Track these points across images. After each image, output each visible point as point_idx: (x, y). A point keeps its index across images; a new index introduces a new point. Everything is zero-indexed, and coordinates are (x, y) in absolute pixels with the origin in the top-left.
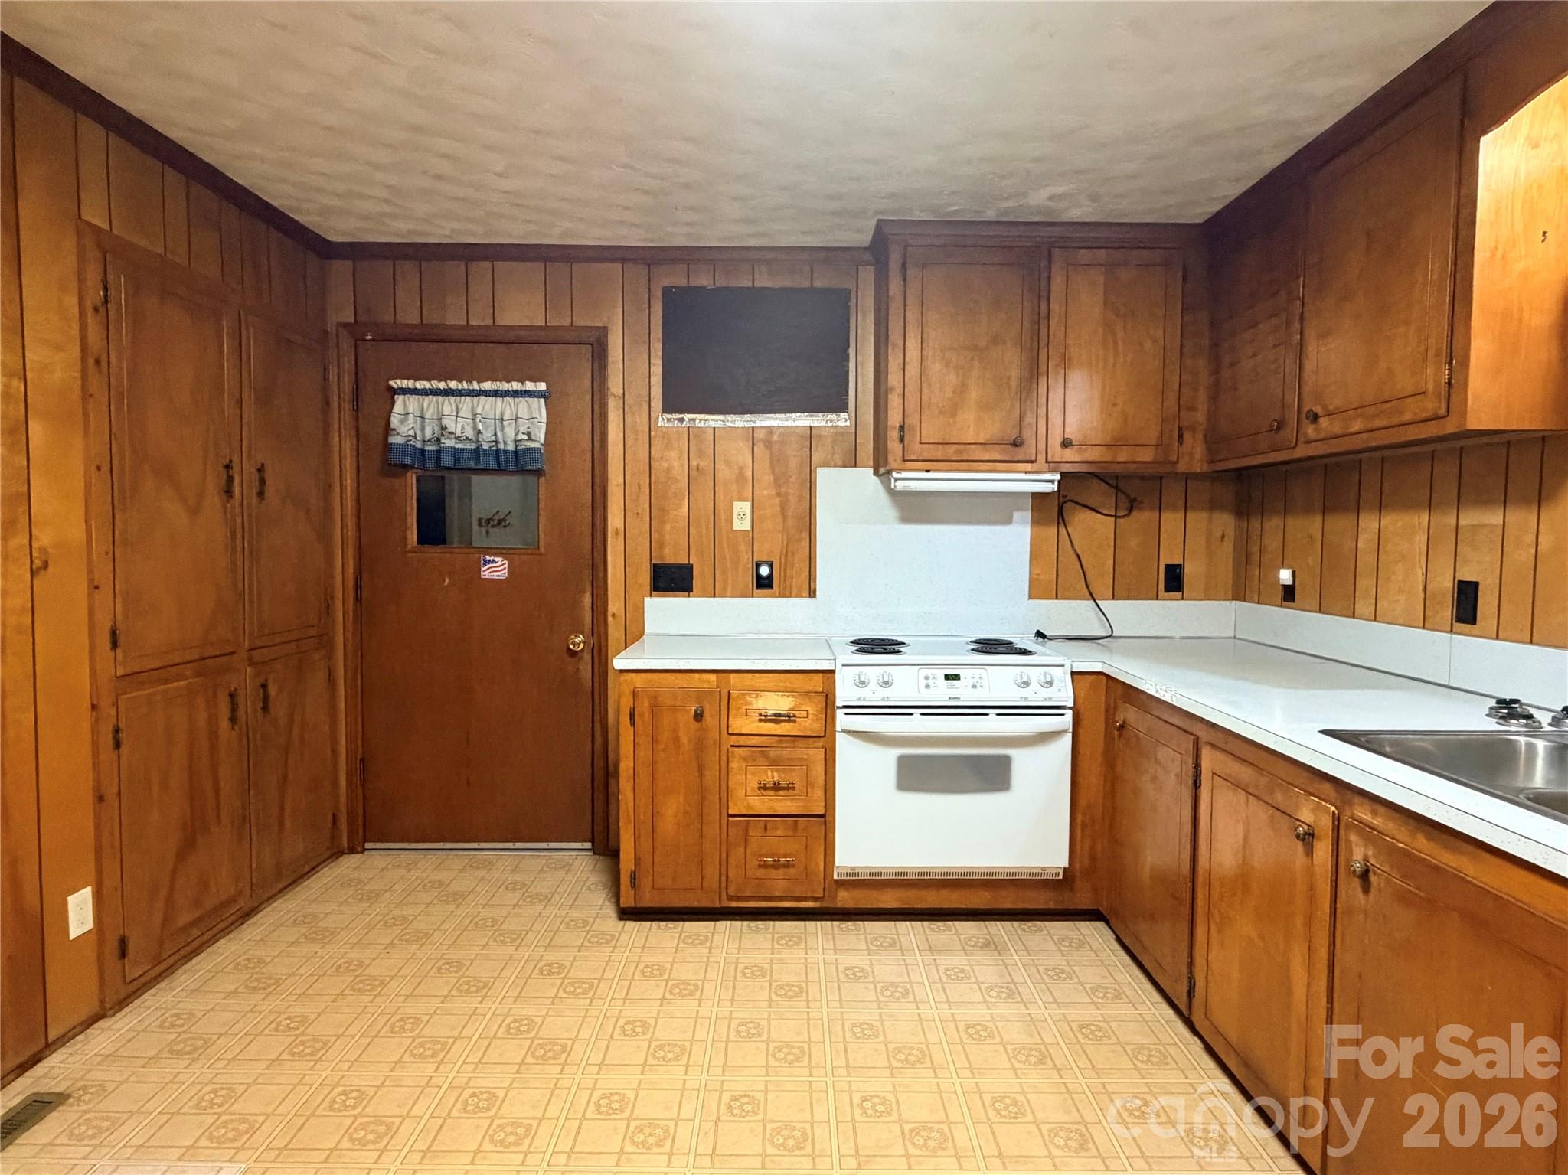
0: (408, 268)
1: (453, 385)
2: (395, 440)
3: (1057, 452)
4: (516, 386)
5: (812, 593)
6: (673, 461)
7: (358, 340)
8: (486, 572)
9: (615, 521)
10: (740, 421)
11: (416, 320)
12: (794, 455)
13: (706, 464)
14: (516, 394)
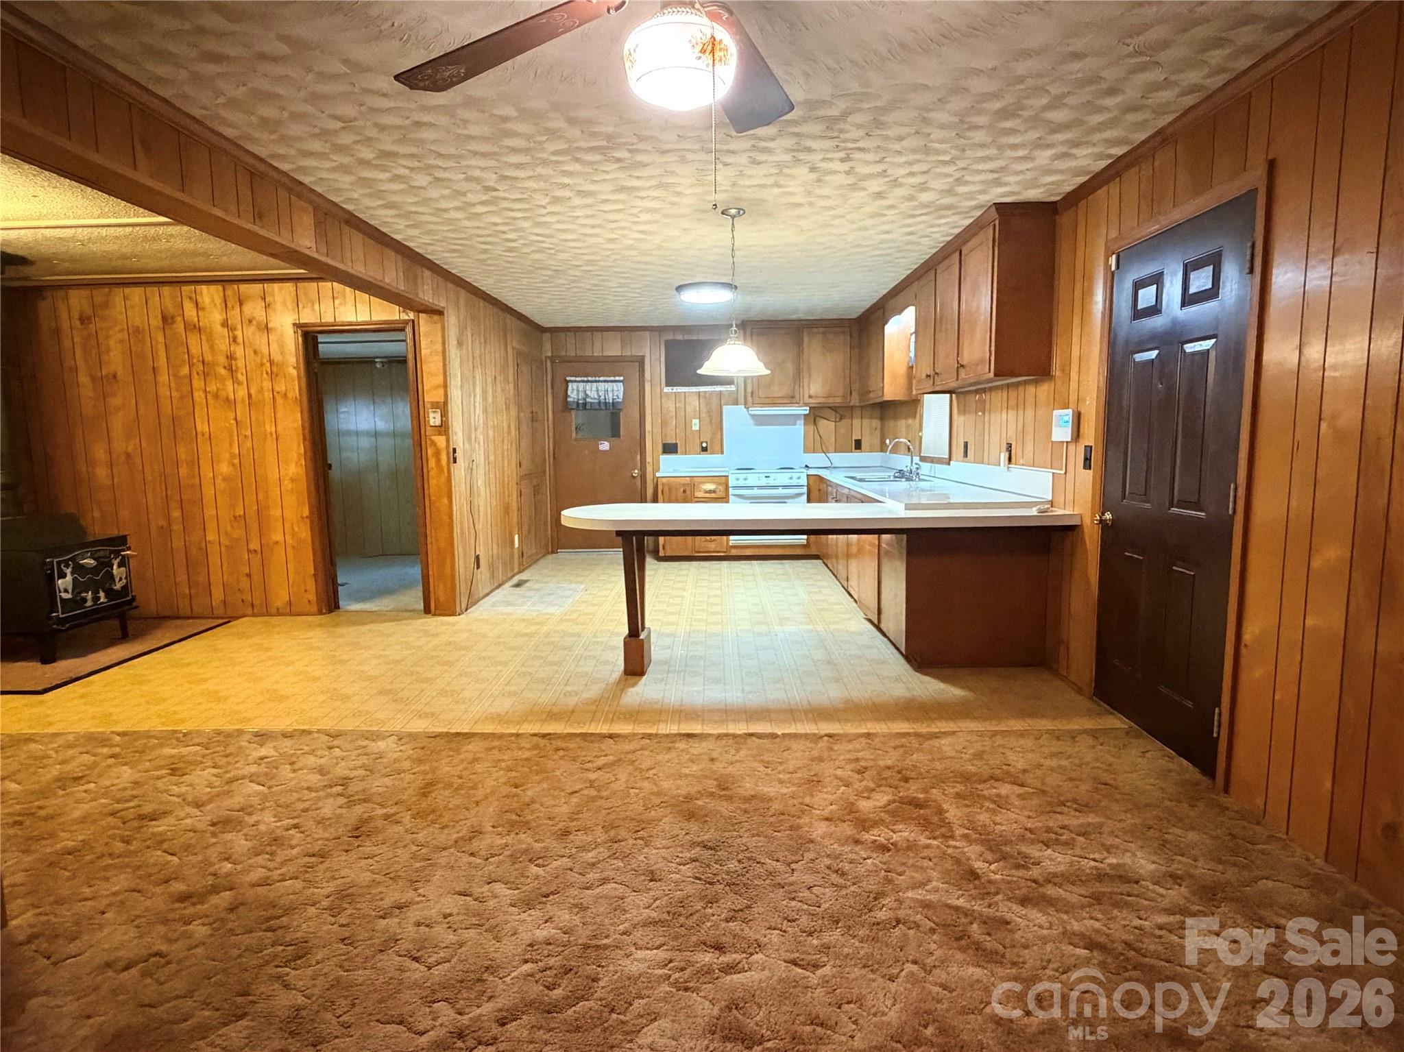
0: (570, 334)
1: (590, 379)
2: (569, 399)
3: (807, 400)
4: (612, 378)
5: (722, 452)
6: (670, 405)
7: (553, 362)
8: (601, 447)
9: (648, 427)
10: (694, 389)
11: (573, 354)
12: (715, 401)
13: (682, 405)
14: (612, 381)
